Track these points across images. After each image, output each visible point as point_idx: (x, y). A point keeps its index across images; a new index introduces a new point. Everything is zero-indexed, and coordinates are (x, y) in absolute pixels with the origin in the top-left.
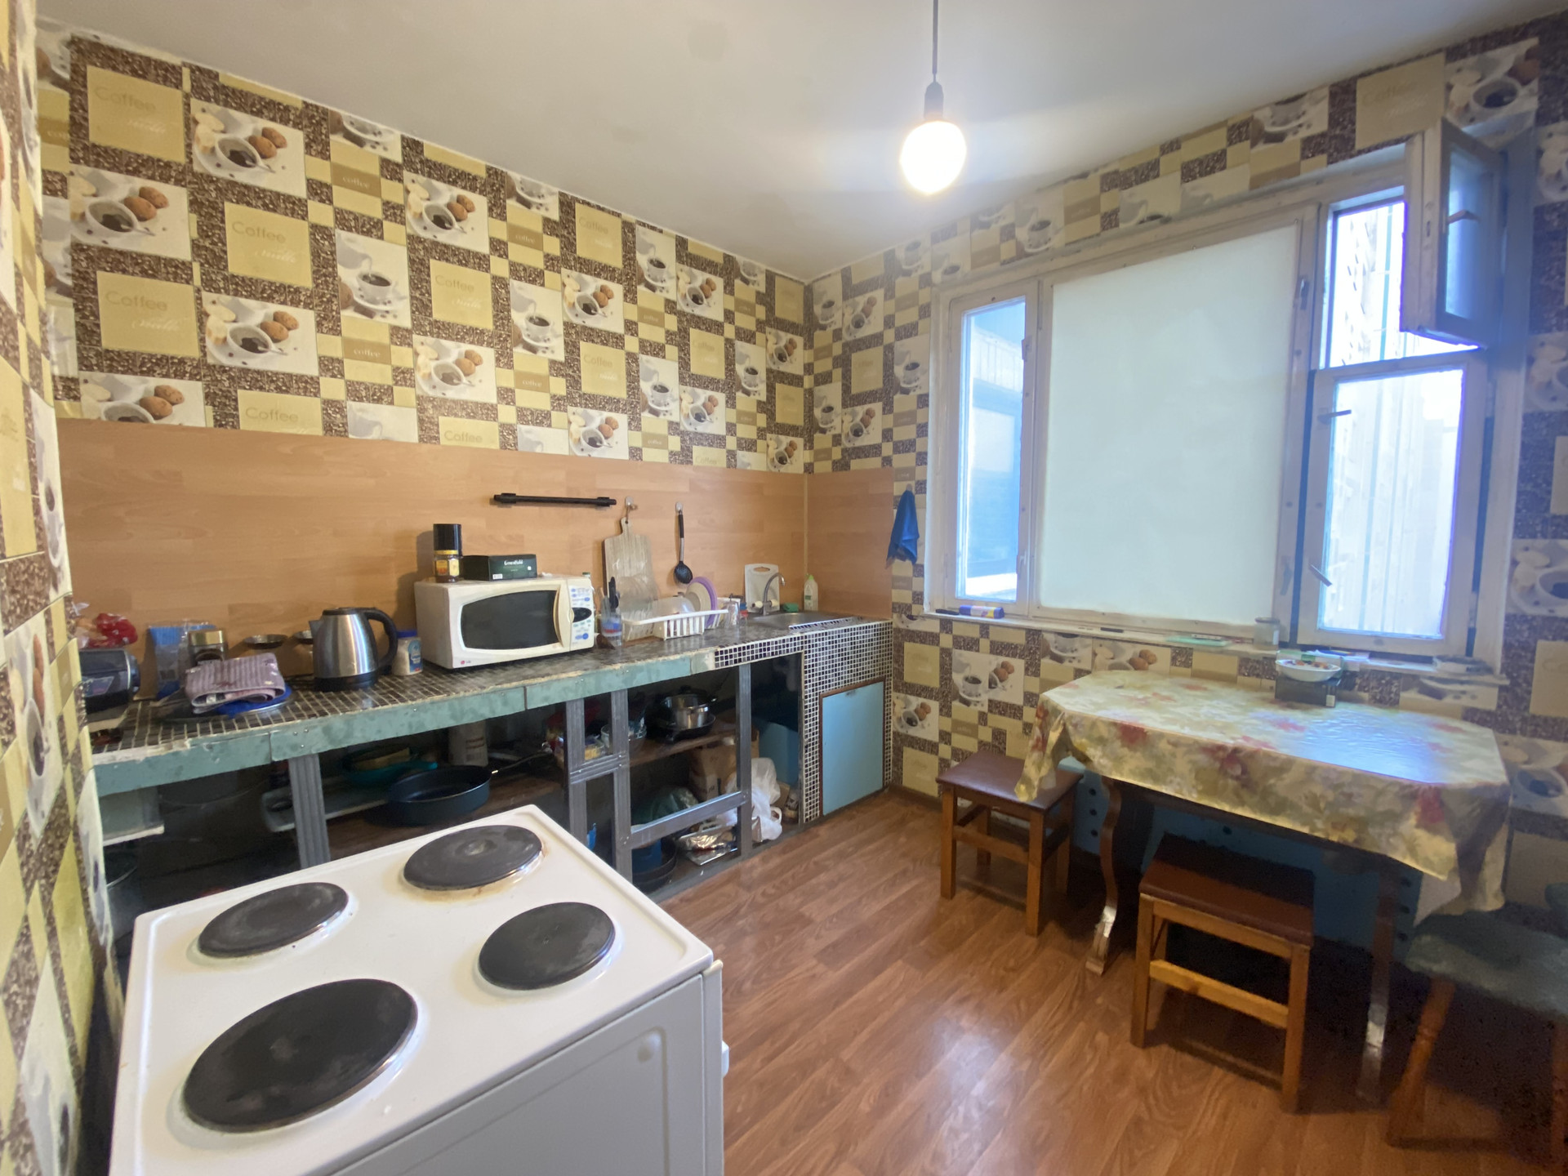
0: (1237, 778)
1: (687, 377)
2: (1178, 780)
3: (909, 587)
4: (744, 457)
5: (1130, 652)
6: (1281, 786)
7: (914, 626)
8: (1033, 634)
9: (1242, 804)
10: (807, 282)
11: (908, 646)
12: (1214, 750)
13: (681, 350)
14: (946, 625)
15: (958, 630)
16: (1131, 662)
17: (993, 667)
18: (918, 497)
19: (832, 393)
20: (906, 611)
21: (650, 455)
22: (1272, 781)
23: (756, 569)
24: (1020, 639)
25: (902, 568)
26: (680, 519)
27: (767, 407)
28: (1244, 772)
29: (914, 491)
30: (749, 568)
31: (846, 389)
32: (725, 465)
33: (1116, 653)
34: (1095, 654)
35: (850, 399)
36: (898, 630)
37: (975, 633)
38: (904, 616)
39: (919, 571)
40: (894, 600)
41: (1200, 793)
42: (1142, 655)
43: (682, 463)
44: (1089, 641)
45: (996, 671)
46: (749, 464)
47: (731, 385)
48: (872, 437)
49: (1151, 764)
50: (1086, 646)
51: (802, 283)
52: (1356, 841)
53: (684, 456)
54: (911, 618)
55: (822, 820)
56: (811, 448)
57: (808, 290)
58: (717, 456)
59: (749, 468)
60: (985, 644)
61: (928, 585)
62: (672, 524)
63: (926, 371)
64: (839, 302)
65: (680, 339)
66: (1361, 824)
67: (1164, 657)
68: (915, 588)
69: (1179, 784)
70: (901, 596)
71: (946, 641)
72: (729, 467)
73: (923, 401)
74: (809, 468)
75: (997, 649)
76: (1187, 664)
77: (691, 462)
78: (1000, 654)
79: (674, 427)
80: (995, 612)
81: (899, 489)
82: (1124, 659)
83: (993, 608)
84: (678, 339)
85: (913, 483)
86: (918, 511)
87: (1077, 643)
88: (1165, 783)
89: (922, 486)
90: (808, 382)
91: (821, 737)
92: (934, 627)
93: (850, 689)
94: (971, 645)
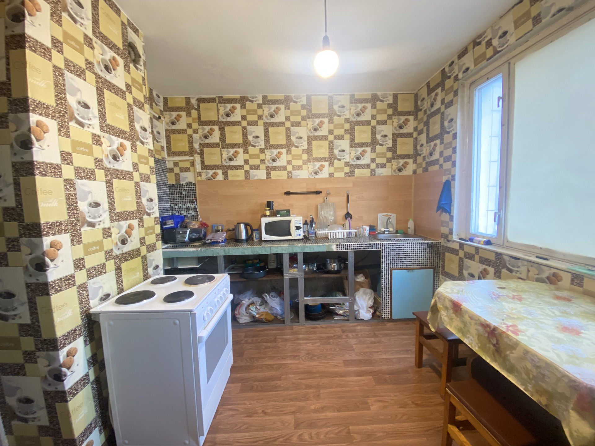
0: (494, 345)
1: (353, 144)
2: (471, 337)
3: (447, 226)
4: (379, 171)
5: (547, 273)
6: (513, 356)
7: (450, 245)
8: (499, 255)
9: (495, 361)
10: (415, 92)
11: (447, 254)
12: (485, 326)
13: (351, 135)
14: (461, 246)
15: (466, 249)
16: (548, 278)
17: (480, 270)
18: (452, 182)
19: (423, 138)
20: (446, 237)
21: (336, 175)
22: (508, 352)
23: (383, 215)
24: (492, 257)
25: (445, 217)
26: (348, 196)
27: (393, 149)
28: (497, 343)
29: (450, 180)
30: (380, 215)
31: (428, 135)
32: (369, 175)
33: (540, 271)
34: (529, 271)
35: (429, 140)
36: (443, 246)
37: (473, 251)
38: (446, 240)
39: (451, 219)
40: (442, 232)
41: (479, 348)
42: (554, 275)
43: (350, 176)
44: (526, 263)
45: (481, 272)
46: (382, 173)
47: (373, 144)
48: (436, 156)
49: (462, 326)
50: (525, 265)
51: (413, 93)
52: (546, 405)
53: (352, 173)
54: (448, 241)
55: (391, 320)
56: (416, 163)
57: (416, 95)
58: (366, 172)
59: (382, 175)
60: (477, 257)
61: (455, 226)
62: (345, 198)
63: (456, 122)
64: (426, 98)
65: (351, 132)
66: (551, 396)
67: (566, 279)
68: (450, 227)
69: (471, 340)
70: (444, 230)
71: (461, 254)
72: (371, 175)
73: (455, 136)
74: (415, 172)
75: (483, 261)
76: (580, 285)
77: (354, 176)
78: (483, 264)
79: (347, 164)
80: (484, 242)
81: (444, 179)
82: (544, 275)
83: (484, 240)
84: (350, 131)
85: (450, 176)
86: (452, 189)
87: (520, 263)
88: (466, 338)
89: (453, 177)
90: (415, 135)
91: (391, 286)
92: (456, 247)
93: (409, 269)
94: (471, 257)
